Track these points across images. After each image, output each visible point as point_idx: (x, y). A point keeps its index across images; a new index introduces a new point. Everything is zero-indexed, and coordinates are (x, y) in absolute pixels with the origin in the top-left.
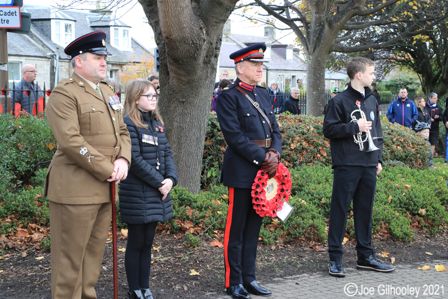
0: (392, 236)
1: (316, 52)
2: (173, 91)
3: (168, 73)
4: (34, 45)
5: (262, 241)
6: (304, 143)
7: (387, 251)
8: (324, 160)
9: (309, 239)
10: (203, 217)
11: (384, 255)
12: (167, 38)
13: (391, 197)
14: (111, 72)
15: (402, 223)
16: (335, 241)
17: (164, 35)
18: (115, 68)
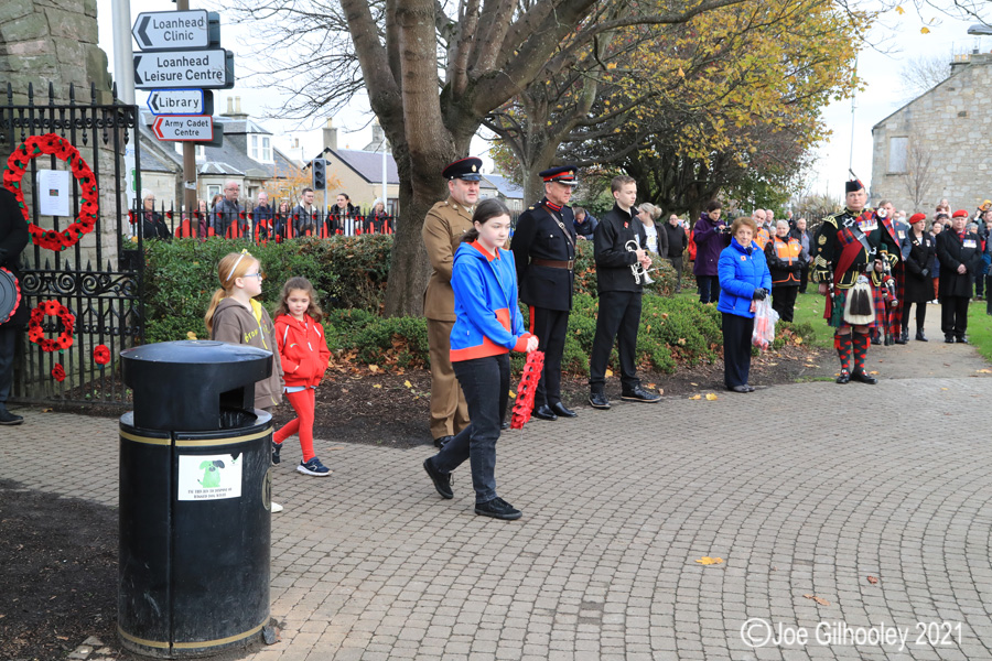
0: (655, 367)
1: (535, 166)
2: (418, 212)
3: (411, 192)
4: (155, 157)
7: (653, 383)
9: (573, 373)
11: (651, 387)
12: (415, 152)
13: (649, 327)
14: (250, 189)
15: (664, 354)
17: (411, 150)
18: (254, 185)
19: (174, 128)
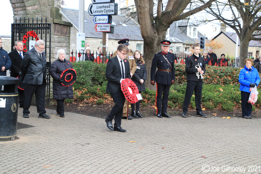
2: (147, 55)
5: (170, 106)
6: (208, 77)
8: (215, 83)
10: (151, 98)
13: (229, 96)
14: (186, 48)
16: (185, 106)
18: (188, 46)
19: (100, 28)
